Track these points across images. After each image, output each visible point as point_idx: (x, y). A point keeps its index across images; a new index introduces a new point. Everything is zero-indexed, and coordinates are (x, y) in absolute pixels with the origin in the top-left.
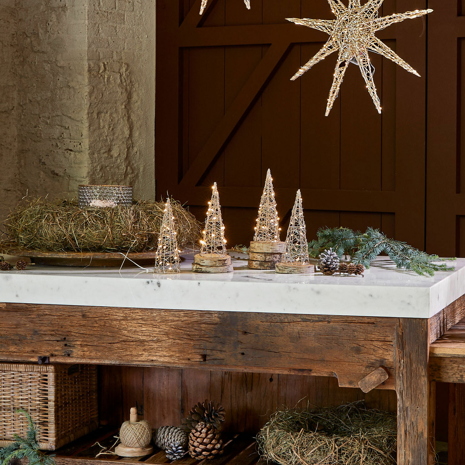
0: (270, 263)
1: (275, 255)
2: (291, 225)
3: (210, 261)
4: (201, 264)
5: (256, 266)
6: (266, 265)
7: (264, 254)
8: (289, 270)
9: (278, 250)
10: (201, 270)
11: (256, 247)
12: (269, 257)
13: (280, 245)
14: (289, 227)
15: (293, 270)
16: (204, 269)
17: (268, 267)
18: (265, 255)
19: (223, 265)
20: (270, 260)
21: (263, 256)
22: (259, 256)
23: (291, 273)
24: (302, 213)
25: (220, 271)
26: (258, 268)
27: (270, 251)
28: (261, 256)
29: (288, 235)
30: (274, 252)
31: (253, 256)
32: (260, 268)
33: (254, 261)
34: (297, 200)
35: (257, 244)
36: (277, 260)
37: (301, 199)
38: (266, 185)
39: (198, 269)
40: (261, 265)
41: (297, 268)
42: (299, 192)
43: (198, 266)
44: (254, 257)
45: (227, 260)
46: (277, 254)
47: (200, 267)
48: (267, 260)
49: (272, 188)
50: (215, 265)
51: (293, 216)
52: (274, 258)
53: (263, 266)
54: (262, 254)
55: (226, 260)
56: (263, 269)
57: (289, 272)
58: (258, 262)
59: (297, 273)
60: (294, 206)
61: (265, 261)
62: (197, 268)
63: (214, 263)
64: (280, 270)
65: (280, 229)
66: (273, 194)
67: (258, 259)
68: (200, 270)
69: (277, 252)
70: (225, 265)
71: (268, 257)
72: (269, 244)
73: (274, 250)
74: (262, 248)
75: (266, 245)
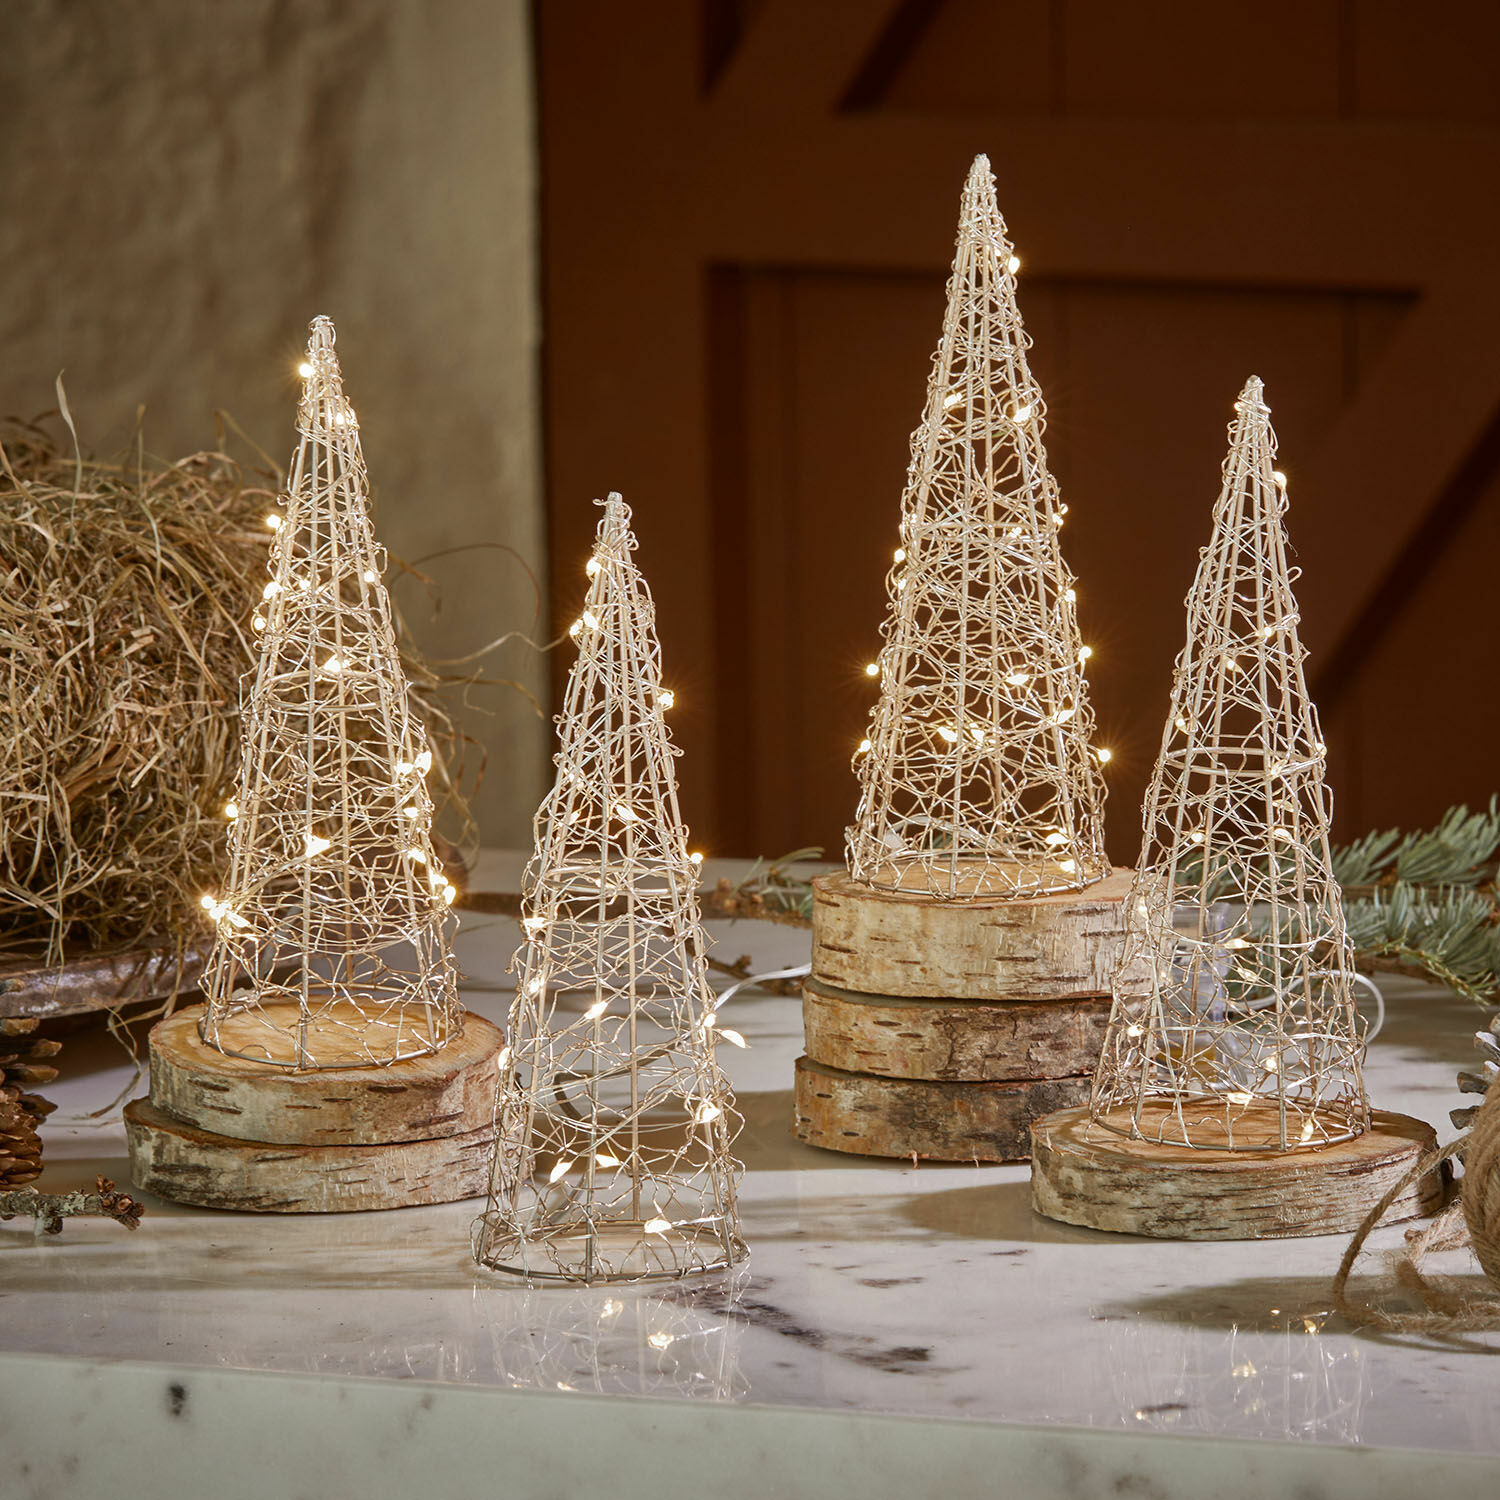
0: (1000, 1096)
1: (1053, 1022)
2: (1180, 741)
3: (286, 1096)
4: (209, 1121)
5: (862, 1124)
6: (958, 1125)
7: (934, 1013)
8: (1152, 1198)
9: (1078, 964)
10: (206, 1189)
11: (859, 941)
12: (985, 1039)
13: (1095, 924)
14: (1162, 762)
15: (1191, 1206)
16: (229, 1168)
17: (976, 1136)
18: (948, 1026)
19: (420, 1133)
20: (999, 1069)
21: (929, 1032)
22: (892, 1034)
23: (1174, 1229)
24: (1289, 621)
25: (389, 1190)
26: (886, 1152)
27: (1001, 982)
28: (907, 1026)
29: (1150, 835)
30: (1042, 990)
31: (832, 1028)
32: (895, 1148)
33: (842, 1074)
34: (1240, 492)
35: (868, 916)
36: (1073, 1065)
37: (1281, 479)
38: (951, 323)
39: (171, 1169)
40: (906, 1117)
41: (1233, 1183)
42: (1252, 404)
43: (177, 1141)
44: (844, 1039)
45: (458, 1086)
46: (1075, 1003)
47: (196, 1157)
48: (967, 1073)
49: (1015, 353)
50: (340, 1139)
51: (1197, 647)
52: (1042, 1054)
53: (932, 1127)
54: (915, 1012)
55: (448, 1081)
56: (924, 1163)
57: (1152, 1217)
58: (884, 1091)
59: (1238, 1229)
60: (1212, 549)
61: (948, 1083)
62: (169, 1158)
63: (330, 1117)
64: (1067, 1196)
65: (1105, 755)
66: (1026, 414)
67: (876, 1064)
68: (197, 1182)
69: (1066, 990)
70: (434, 1129)
71: (978, 1044)
72: (986, 917)
73: (1042, 970)
74: (919, 957)
75: (954, 926)
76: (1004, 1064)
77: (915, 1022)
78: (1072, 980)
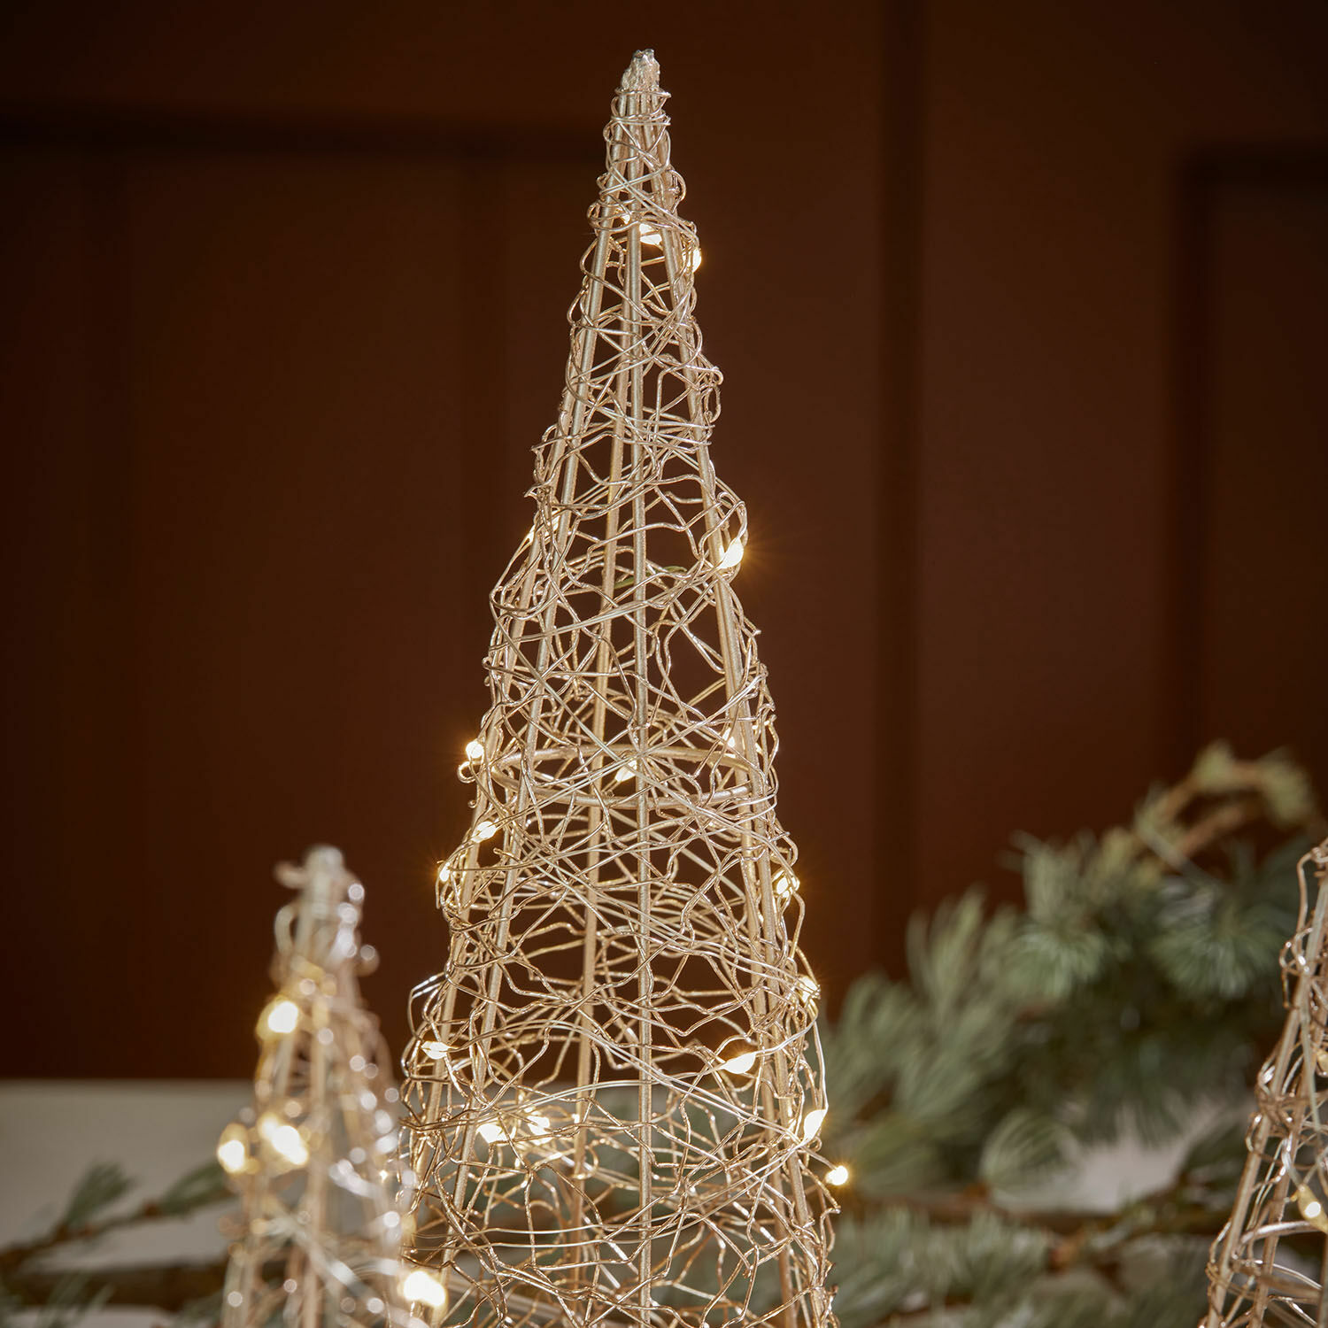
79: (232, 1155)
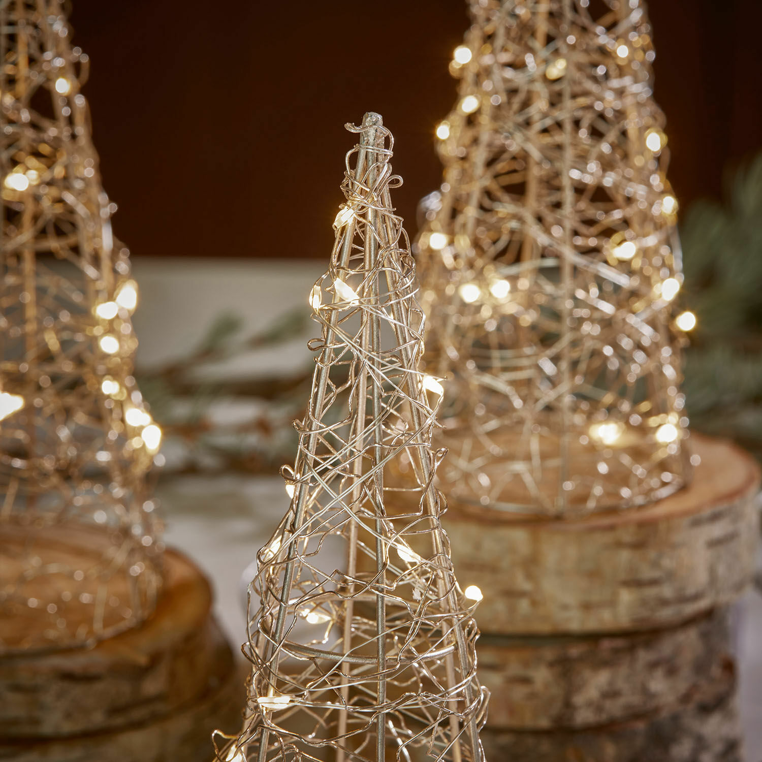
7: (549, 653)
12: (603, 677)
20: (615, 708)
21: (542, 676)
28: (515, 668)
30: (666, 614)
48: (584, 717)
52: (658, 684)
61: (561, 731)
69: (690, 609)
71: (596, 683)
72: (608, 538)
73: (667, 591)
74: (526, 586)
75: (572, 552)
76: (622, 701)
77: (526, 664)
78: (696, 597)
79: (315, 302)
